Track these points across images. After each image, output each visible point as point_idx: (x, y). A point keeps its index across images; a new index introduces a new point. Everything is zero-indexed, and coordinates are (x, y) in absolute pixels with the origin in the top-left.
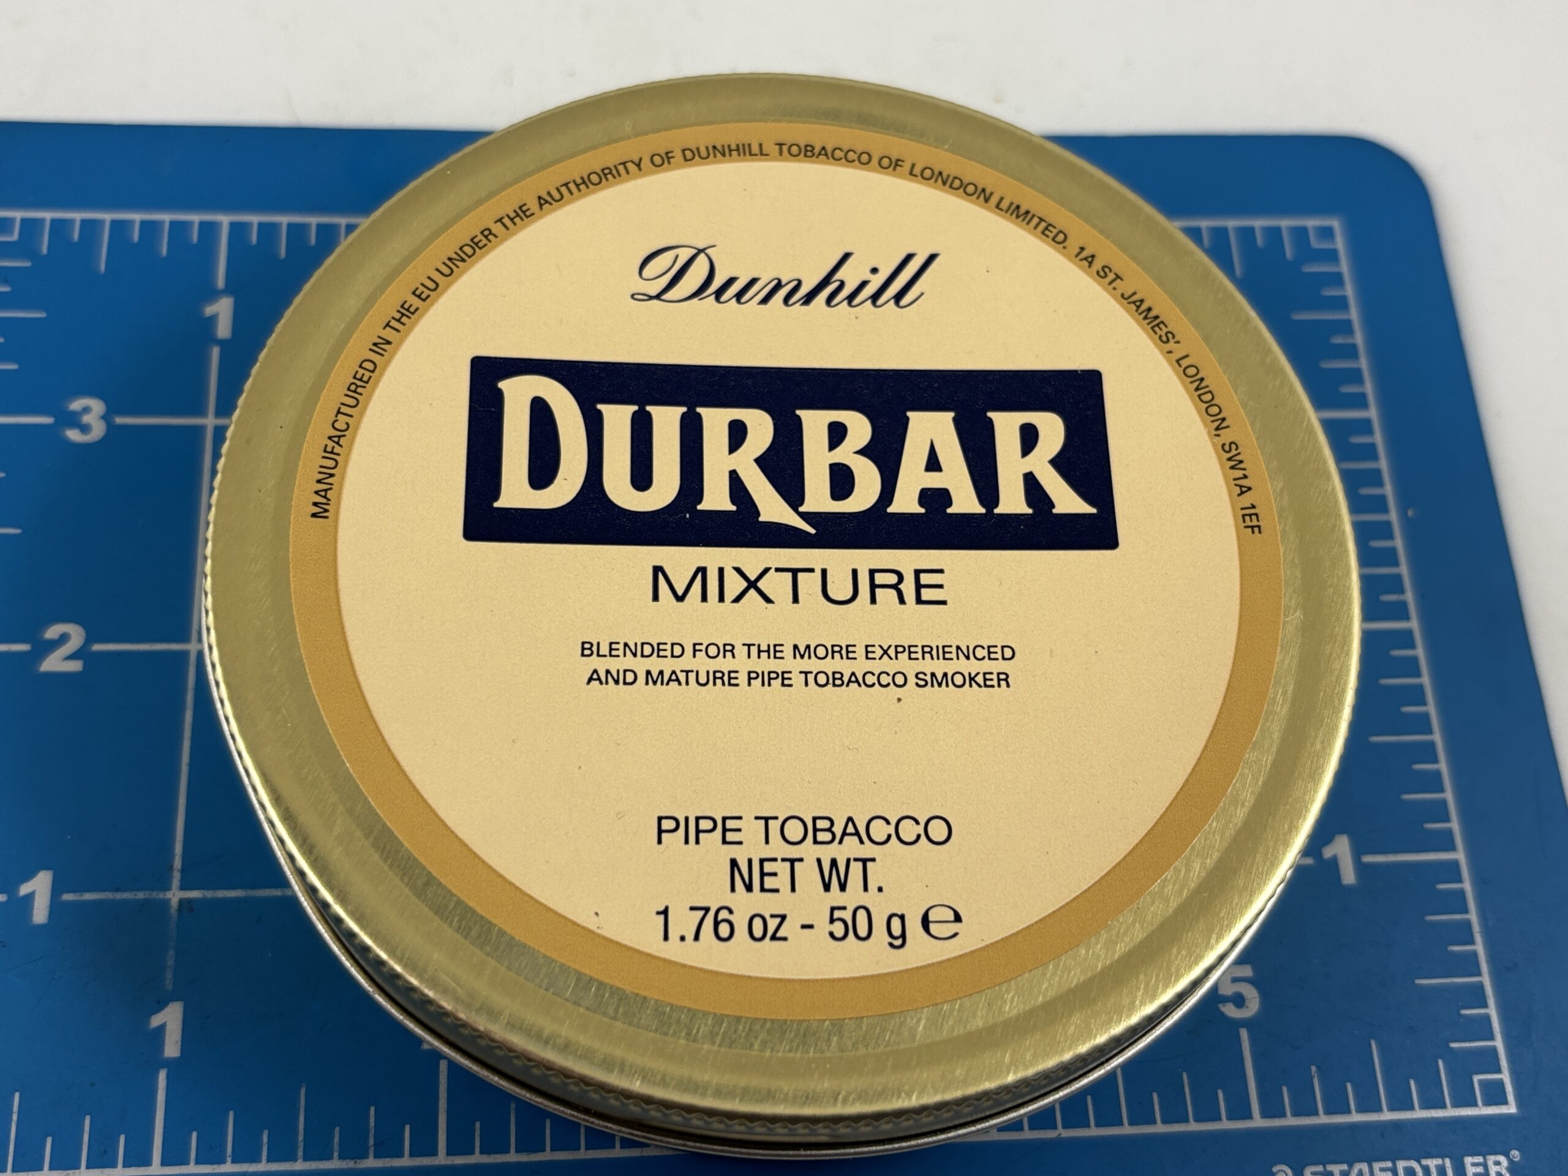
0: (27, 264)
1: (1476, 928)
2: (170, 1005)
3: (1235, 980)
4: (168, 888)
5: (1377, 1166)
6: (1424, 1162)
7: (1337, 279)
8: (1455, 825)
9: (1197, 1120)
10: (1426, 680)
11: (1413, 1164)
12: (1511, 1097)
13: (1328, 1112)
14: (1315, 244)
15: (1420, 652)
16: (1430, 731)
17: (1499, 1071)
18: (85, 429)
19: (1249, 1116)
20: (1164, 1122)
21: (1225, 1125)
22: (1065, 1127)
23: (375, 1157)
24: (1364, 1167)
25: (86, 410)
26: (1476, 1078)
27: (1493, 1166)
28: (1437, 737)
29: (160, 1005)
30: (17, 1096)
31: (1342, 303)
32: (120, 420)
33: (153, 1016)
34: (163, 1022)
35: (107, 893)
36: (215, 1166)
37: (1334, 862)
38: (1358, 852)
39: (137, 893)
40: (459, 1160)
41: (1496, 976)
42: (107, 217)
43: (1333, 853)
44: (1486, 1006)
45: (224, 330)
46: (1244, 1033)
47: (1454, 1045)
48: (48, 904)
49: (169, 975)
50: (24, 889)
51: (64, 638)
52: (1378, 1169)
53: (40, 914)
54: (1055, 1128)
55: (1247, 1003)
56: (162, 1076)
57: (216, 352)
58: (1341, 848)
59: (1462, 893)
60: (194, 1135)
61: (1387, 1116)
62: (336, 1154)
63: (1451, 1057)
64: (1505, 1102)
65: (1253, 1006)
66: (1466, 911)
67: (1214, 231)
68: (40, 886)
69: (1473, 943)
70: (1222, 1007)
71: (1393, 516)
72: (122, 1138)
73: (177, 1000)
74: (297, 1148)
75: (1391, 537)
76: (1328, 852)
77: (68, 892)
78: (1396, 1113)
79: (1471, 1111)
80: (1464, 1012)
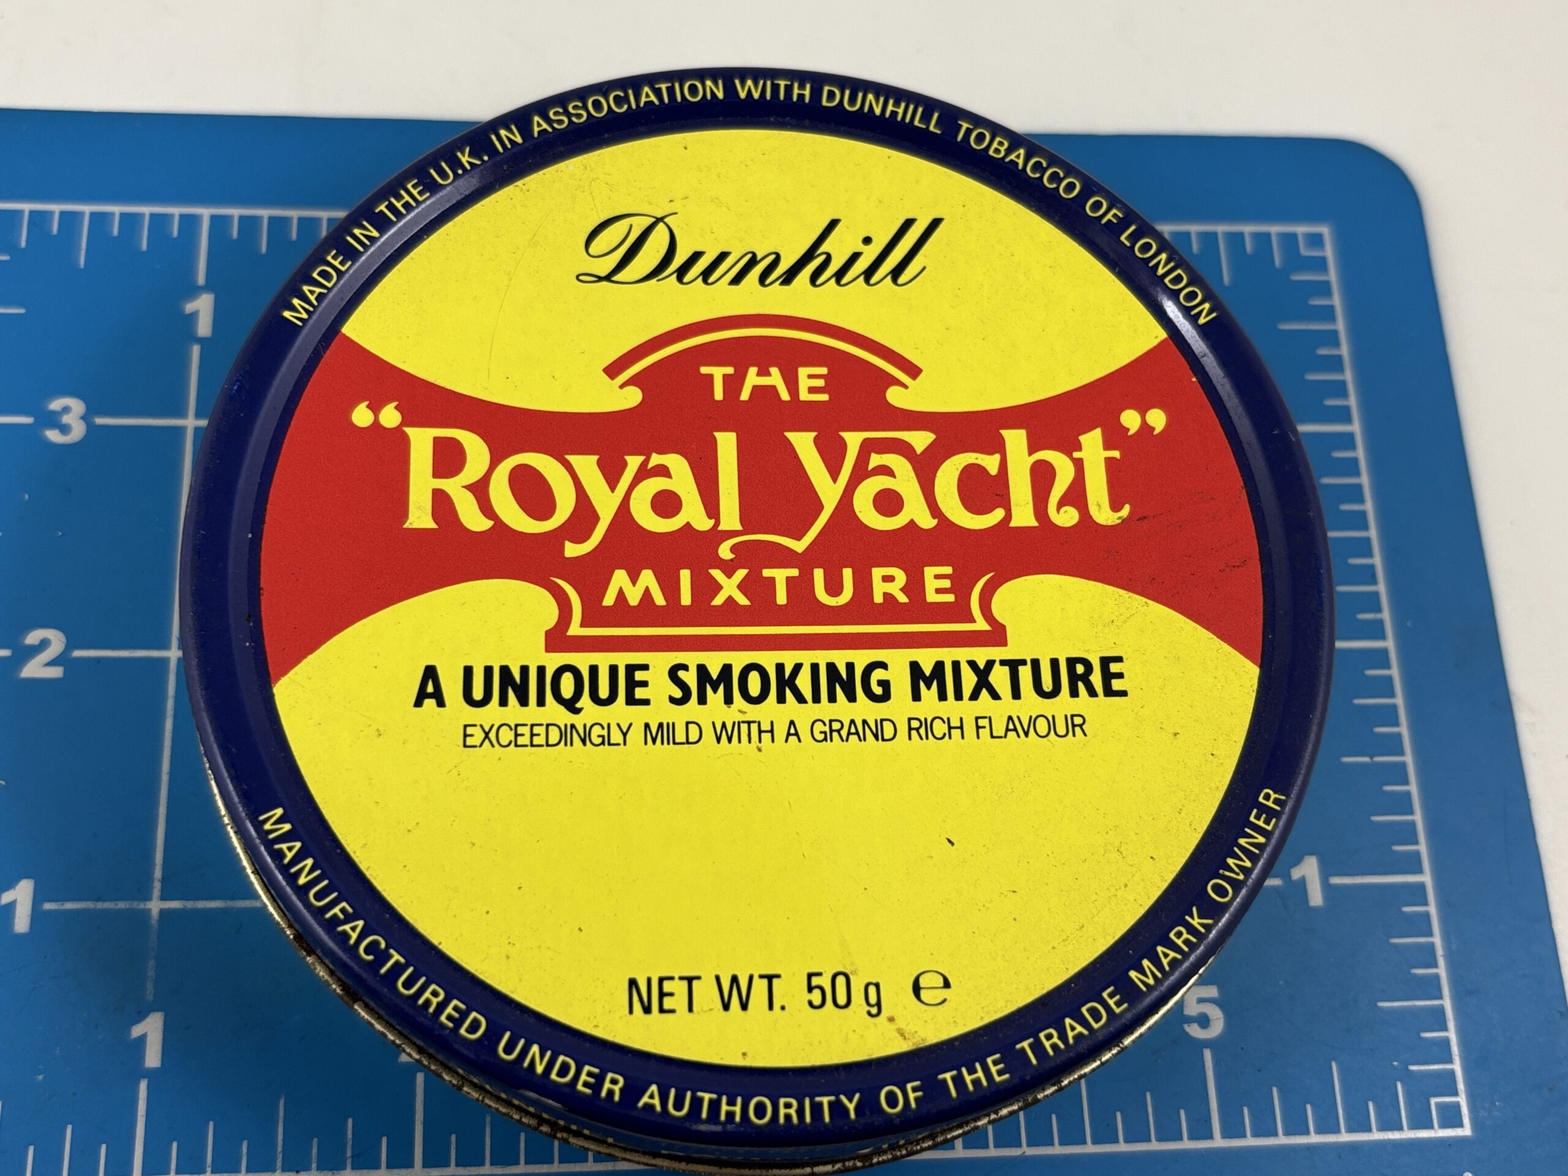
0: (6, 257)
1: (1440, 951)
2: (151, 1015)
3: (1201, 1001)
4: (148, 898)
7: (1325, 289)
8: (1423, 848)
9: (1160, 1139)
10: (1399, 700)
12: (1466, 1120)
13: (1287, 1133)
14: (1304, 251)
15: (1395, 672)
16: (1401, 753)
18: (65, 429)
19: (1210, 1137)
20: (1127, 1141)
21: (1187, 1144)
22: (1029, 1145)
23: (353, 1168)
25: (66, 410)
26: (1434, 1101)
28: (1409, 758)
29: (140, 1015)
31: (1328, 314)
32: (100, 421)
33: (134, 1027)
34: (144, 1032)
35: (89, 902)
37: (1303, 882)
38: (1326, 873)
39: (118, 902)
40: (435, 1173)
41: (1456, 998)
42: (87, 209)
43: (1301, 875)
44: (1446, 1029)
45: (204, 328)
46: (1208, 1054)
47: (1412, 1068)
48: (30, 913)
49: (150, 986)
50: (6, 898)
51: (44, 644)
53: (22, 923)
54: (1019, 1145)
55: (1211, 1023)
56: (143, 1085)
57: (196, 350)
58: (1309, 870)
59: (1427, 916)
60: (175, 1145)
61: (1345, 1137)
62: (314, 1165)
63: (1409, 1079)
64: (1460, 1125)
65: (1217, 1027)
66: (1430, 934)
67: (1204, 236)
68: (22, 894)
69: (1436, 966)
70: (1186, 1026)
71: (1373, 533)
72: (104, 1147)
73: (158, 1010)
74: (277, 1159)
75: (1370, 555)
76: (1296, 874)
77: (49, 900)
78: (1352, 1134)
79: (1427, 1133)
80: (1424, 1035)
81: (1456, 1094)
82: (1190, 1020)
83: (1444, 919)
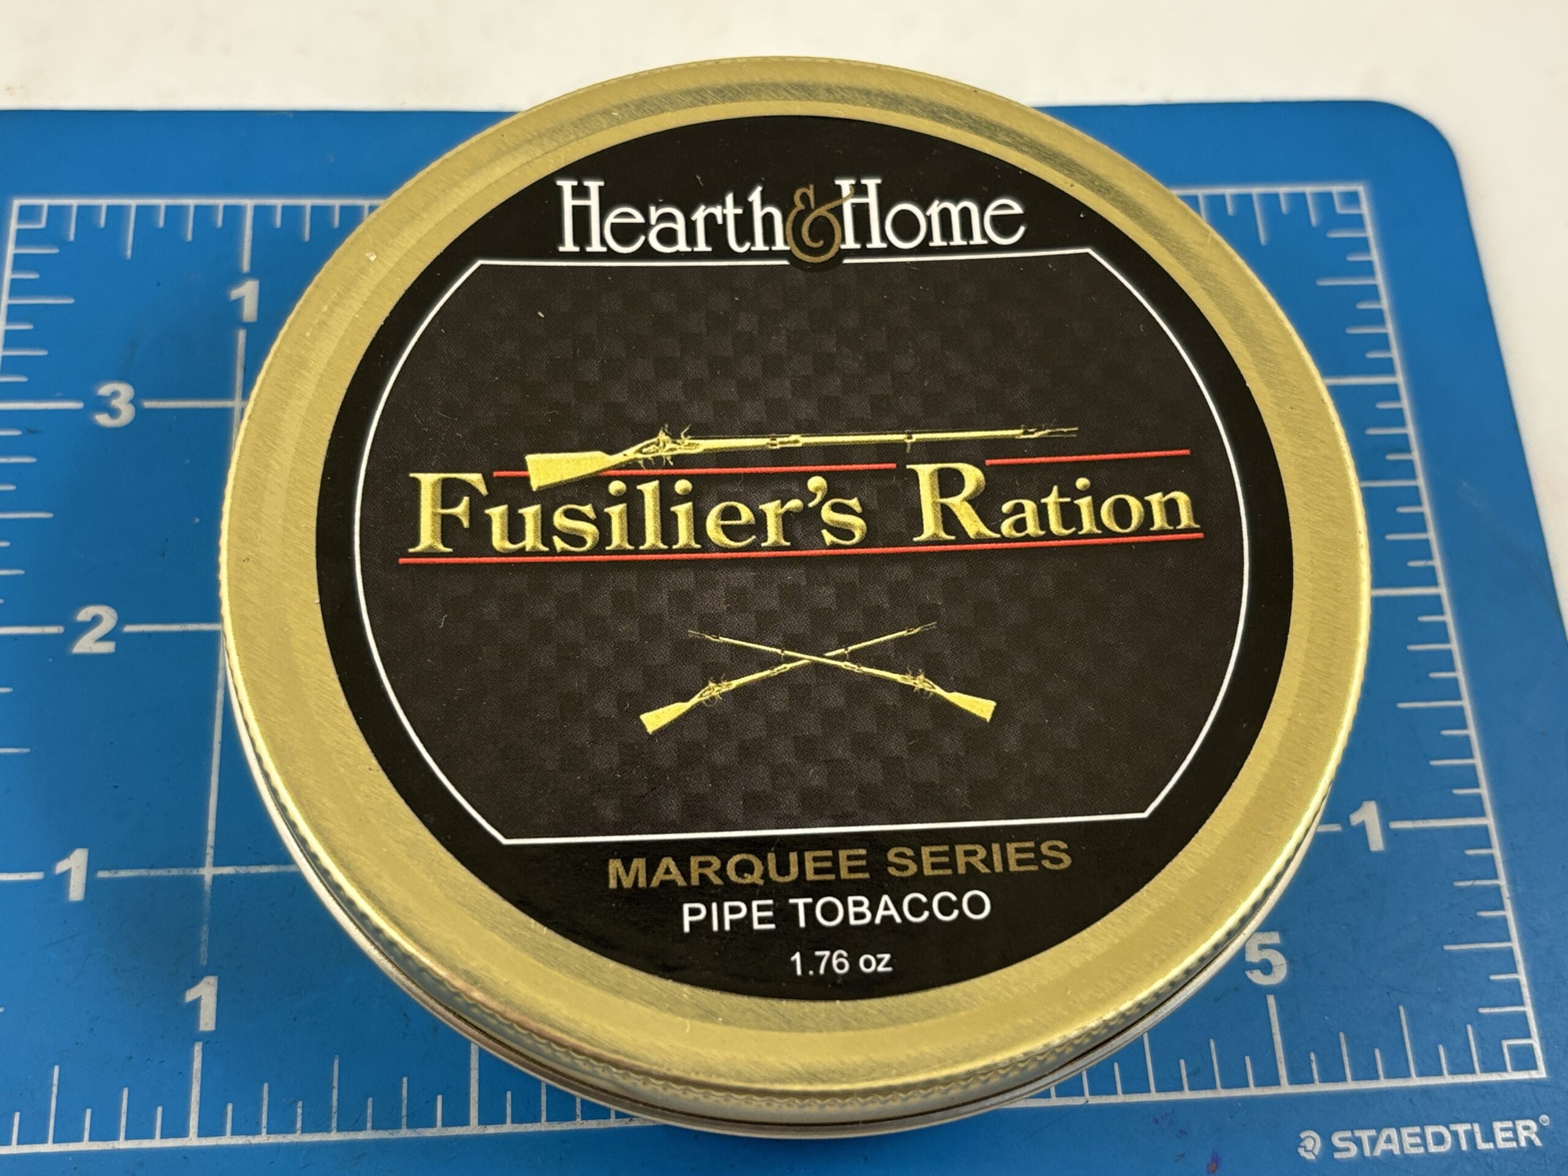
0: (55, 251)
1: (1506, 893)
2: (205, 980)
3: (1263, 947)
4: (201, 864)
7: (1362, 245)
8: (1484, 791)
9: (1225, 1086)
10: (1454, 646)
12: (1540, 1063)
13: (1356, 1078)
15: (1448, 618)
16: (1459, 697)
17: (1528, 1036)
18: (114, 413)
19: (1276, 1082)
20: (1192, 1089)
21: (1253, 1091)
22: (1092, 1093)
23: (408, 1127)
25: (115, 394)
26: (1506, 1044)
27: (1523, 1131)
28: (1466, 703)
29: (195, 981)
30: (56, 1069)
31: (1367, 269)
32: (148, 404)
33: (187, 992)
34: (198, 996)
35: (142, 870)
36: (250, 1137)
37: (1362, 828)
38: (1386, 817)
39: (171, 869)
40: (491, 1130)
41: (1524, 938)
42: (133, 202)
43: (1361, 820)
44: (1515, 971)
45: (250, 311)
46: (1271, 1000)
47: (1482, 1011)
48: (84, 881)
49: (203, 949)
50: (61, 867)
51: (96, 620)
52: (1406, 1135)
53: (76, 891)
54: (1083, 1095)
55: (1275, 969)
56: (198, 1048)
57: (242, 335)
58: (1368, 815)
59: (1491, 858)
60: (230, 1107)
61: (1416, 1081)
62: (369, 1125)
63: (1481, 1022)
64: (1535, 1067)
65: (1280, 974)
66: (1495, 876)
67: (1238, 198)
68: (75, 864)
69: (1501, 907)
70: (1248, 974)
71: (1421, 482)
72: (160, 1110)
73: (211, 974)
74: (331, 1119)
75: (1418, 503)
76: (1356, 819)
77: (103, 869)
78: (1424, 1078)
79: (1500, 1076)
80: (1493, 978)
82: (1253, 966)
83: (1509, 863)
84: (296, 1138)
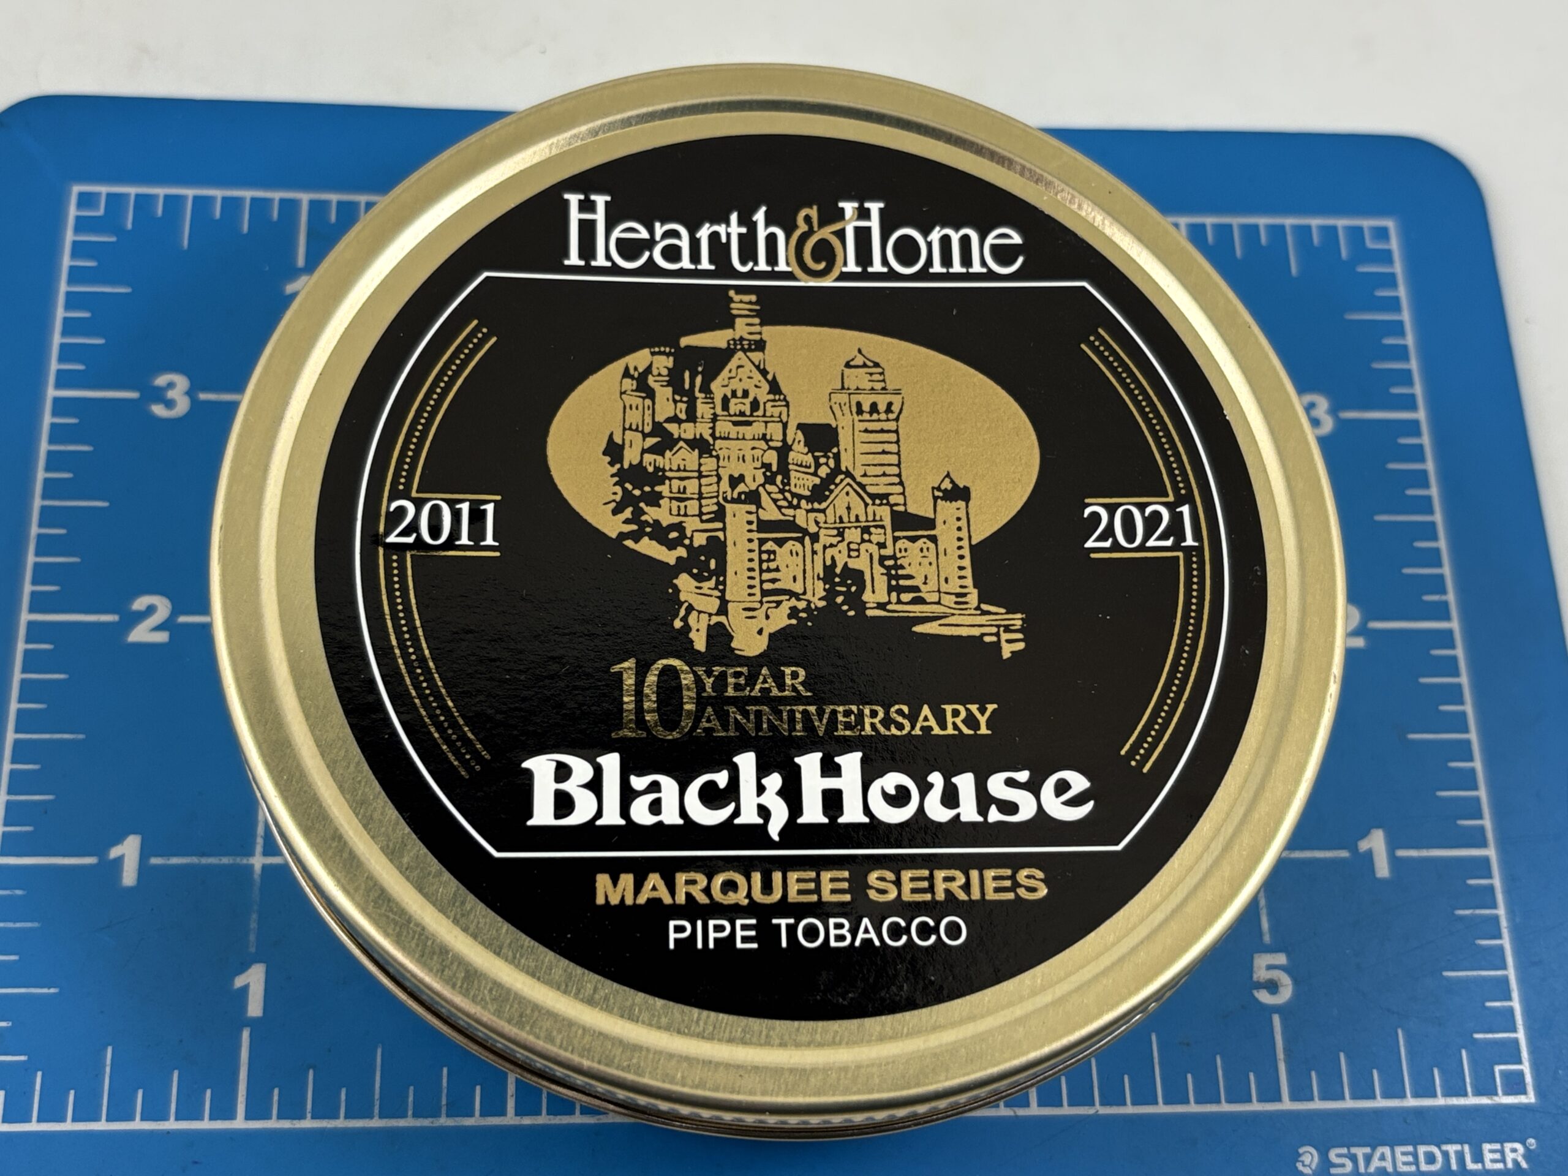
0: (113, 239)
1: (1504, 923)
2: (253, 967)
3: (1270, 967)
4: (251, 854)
5: (1399, 1150)
6: (1445, 1147)
7: (1390, 281)
8: (1487, 822)
9: (1230, 1101)
10: (1464, 680)
11: (1434, 1149)
12: (1530, 1088)
13: (1354, 1097)
14: (1370, 244)
15: (1459, 652)
16: (1466, 730)
17: (1520, 1062)
18: (170, 404)
19: (1279, 1099)
20: (1197, 1102)
21: (1256, 1106)
22: (1102, 1104)
23: (448, 1116)
24: (1387, 1150)
25: (171, 385)
26: (1498, 1069)
28: (1473, 736)
29: (243, 967)
30: (110, 1050)
31: (1394, 305)
32: (203, 396)
33: (237, 978)
34: (246, 983)
35: (194, 858)
36: (295, 1122)
37: (1369, 854)
38: (1392, 845)
39: (222, 858)
40: (527, 1121)
41: (1521, 968)
42: (190, 192)
43: (1368, 847)
44: (1510, 999)
46: (1276, 1020)
47: (1477, 1036)
48: (137, 867)
49: (252, 937)
50: (114, 853)
51: (151, 610)
53: (129, 877)
54: (1093, 1104)
55: (1281, 989)
56: (246, 1034)
58: (1376, 842)
59: (1491, 889)
60: (276, 1091)
61: (1411, 1102)
62: (410, 1113)
63: (1474, 1047)
64: (1524, 1092)
65: (1286, 993)
66: (1494, 906)
67: (1271, 228)
68: (129, 850)
69: (1499, 936)
70: (1256, 994)
71: (1438, 517)
72: (209, 1092)
73: (260, 961)
74: (374, 1106)
75: (1435, 538)
76: (1363, 846)
77: (156, 855)
78: (1419, 1099)
79: (1492, 1099)
80: (1488, 1004)
81: (1519, 1061)
82: (1260, 986)
83: (1508, 892)
84: (340, 1123)
